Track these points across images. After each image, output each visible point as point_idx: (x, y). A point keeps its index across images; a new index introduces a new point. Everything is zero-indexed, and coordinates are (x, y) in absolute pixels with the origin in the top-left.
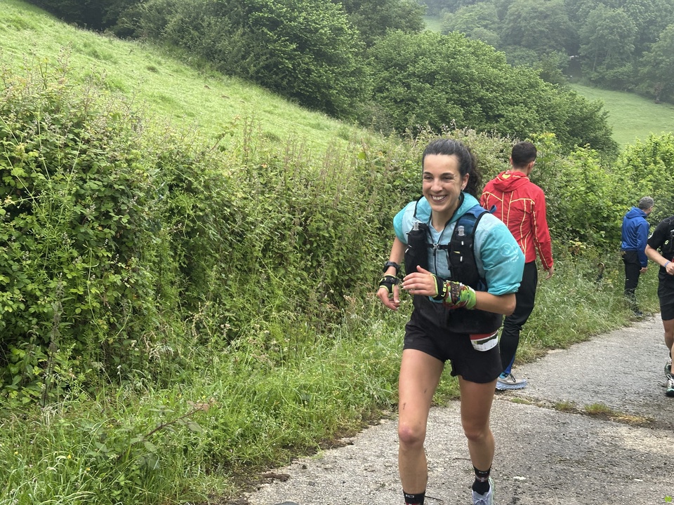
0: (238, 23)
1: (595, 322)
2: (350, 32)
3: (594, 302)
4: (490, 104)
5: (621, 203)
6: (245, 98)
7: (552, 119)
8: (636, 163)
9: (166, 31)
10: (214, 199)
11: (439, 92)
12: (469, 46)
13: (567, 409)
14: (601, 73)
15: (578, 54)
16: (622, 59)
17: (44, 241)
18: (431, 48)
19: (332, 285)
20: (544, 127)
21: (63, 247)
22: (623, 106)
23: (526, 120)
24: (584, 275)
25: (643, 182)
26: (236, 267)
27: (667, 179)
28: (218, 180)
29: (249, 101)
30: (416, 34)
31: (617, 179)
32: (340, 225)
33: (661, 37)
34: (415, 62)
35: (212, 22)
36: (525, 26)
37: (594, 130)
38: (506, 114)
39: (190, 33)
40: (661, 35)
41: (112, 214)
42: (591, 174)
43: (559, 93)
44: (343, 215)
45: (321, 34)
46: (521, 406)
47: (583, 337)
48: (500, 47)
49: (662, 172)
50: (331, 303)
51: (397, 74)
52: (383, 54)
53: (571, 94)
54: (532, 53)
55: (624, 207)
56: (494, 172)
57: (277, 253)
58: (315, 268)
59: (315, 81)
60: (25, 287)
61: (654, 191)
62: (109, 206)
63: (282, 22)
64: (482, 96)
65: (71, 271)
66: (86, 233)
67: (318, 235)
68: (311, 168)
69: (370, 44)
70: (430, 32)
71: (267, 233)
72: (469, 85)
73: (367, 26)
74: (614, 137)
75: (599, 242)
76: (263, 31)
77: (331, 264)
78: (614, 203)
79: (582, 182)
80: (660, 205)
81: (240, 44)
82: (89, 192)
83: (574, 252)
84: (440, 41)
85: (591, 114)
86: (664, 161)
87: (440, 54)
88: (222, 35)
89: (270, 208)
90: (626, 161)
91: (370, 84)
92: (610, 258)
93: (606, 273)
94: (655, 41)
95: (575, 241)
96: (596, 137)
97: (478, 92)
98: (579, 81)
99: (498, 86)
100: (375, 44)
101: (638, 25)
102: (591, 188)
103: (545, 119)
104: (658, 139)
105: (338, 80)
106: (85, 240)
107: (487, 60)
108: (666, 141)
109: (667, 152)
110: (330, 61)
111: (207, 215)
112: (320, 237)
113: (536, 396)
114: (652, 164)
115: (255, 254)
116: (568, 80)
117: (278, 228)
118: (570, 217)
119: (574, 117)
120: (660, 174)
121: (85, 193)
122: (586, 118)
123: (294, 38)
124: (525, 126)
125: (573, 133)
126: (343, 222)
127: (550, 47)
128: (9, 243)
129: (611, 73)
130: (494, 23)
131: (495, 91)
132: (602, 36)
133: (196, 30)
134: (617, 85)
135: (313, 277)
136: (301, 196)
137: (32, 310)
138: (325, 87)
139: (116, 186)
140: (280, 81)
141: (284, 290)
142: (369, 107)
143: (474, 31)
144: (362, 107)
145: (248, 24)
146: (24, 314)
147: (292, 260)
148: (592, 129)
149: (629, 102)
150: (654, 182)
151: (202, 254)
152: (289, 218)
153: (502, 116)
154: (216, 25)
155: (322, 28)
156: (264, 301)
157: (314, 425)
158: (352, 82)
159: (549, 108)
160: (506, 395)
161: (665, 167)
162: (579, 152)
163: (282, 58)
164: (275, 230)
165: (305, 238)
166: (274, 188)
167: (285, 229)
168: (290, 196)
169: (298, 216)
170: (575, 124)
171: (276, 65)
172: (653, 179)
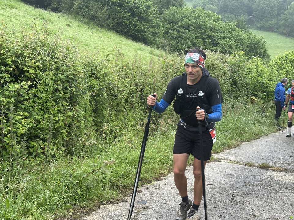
0: (105, 5)
1: (262, 131)
2: (153, 8)
3: (261, 122)
4: (214, 38)
5: (272, 81)
6: (109, 38)
7: (241, 45)
8: (278, 64)
9: (74, 8)
11: (192, 34)
12: (205, 13)
13: (251, 165)
14: (263, 24)
15: (252, 16)
16: (272, 18)
17: (42, 99)
18: (188, 14)
20: (238, 48)
21: (50, 101)
22: (272, 38)
23: (230, 45)
24: (257, 112)
25: (282, 72)
26: (115, 109)
27: (291, 70)
29: (110, 39)
30: (182, 8)
31: (270, 71)
32: (155, 91)
33: (288, 8)
34: (182, 20)
35: (93, 4)
36: (229, 4)
37: (260, 49)
38: (221, 42)
39: (84, 9)
40: (289, 7)
41: (68, 88)
42: (259, 69)
43: (244, 33)
44: (157, 87)
45: (141, 9)
46: (232, 164)
47: (257, 137)
48: (218, 13)
49: (289, 67)
51: (174, 26)
52: (168, 17)
53: (249, 34)
54: (232, 15)
55: (274, 83)
56: (219, 68)
57: (130, 103)
58: (145, 109)
60: (35, 117)
61: (286, 76)
62: (67, 85)
63: (124, 4)
64: (211, 35)
65: (53, 111)
66: (58, 96)
69: (162, 13)
70: (188, 7)
71: (127, 95)
72: (205, 30)
73: (160, 5)
74: (269, 52)
75: (263, 97)
76: (116, 8)
78: (269, 81)
79: (256, 72)
81: (106, 14)
82: (59, 79)
83: (253, 102)
84: (192, 11)
85: (258, 42)
86: (290, 62)
87: (193, 17)
88: (98, 10)
89: (128, 85)
90: (274, 63)
91: (162, 30)
92: (268, 104)
93: (266, 111)
94: (286, 10)
95: (253, 97)
96: (260, 52)
97: (209, 33)
98: (253, 27)
99: (218, 31)
100: (164, 13)
101: (279, 3)
102: (259, 75)
103: (238, 45)
104: (288, 53)
105: (149, 29)
106: (58, 98)
107: (213, 19)
108: (291, 54)
109: (292, 58)
110: (145, 21)
111: (103, 88)
113: (238, 160)
114: (285, 64)
115: (122, 104)
116: (248, 27)
118: (251, 87)
119: (251, 44)
120: (289, 68)
121: (57, 79)
122: (256, 44)
123: (129, 11)
124: (230, 48)
125: (250, 51)
126: (157, 90)
127: (240, 13)
128: (29, 100)
129: (267, 24)
130: (215, 3)
131: (217, 33)
132: (263, 8)
133: (87, 8)
134: (269, 29)
135: (145, 113)
136: (139, 79)
137: (38, 126)
138: (143, 32)
139: (70, 77)
140: (123, 30)
141: (134, 118)
143: (207, 6)
144: (159, 40)
145: (109, 5)
146: (35, 128)
147: (137, 106)
148: (259, 49)
149: (275, 37)
150: (286, 72)
151: (101, 104)
152: (135, 89)
153: (220, 44)
154: (95, 6)
155: (141, 6)
157: (150, 172)
158: (155, 30)
159: (240, 40)
160: (226, 160)
161: (291, 65)
162: (254, 60)
163: (124, 19)
164: (130, 94)
165: (142, 97)
166: (129, 76)
167: (134, 93)
168: (135, 79)
169: (139, 88)
170: (251, 47)
171: (121, 23)
172: (286, 70)
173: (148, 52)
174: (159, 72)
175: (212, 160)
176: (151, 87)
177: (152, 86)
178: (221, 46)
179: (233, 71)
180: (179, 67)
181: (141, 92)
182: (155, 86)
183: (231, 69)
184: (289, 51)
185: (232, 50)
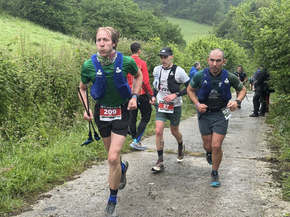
4: (133, 26)
5: (188, 65)
6: (23, 27)
7: (159, 32)
8: (193, 49)
10: (8, 74)
11: (111, 22)
12: (123, 1)
14: (177, 12)
15: (168, 4)
16: (185, 6)
18: (106, 2)
19: (67, 109)
22: (187, 25)
23: (148, 32)
25: (196, 56)
27: (205, 55)
28: (9, 65)
31: (186, 56)
32: (69, 82)
34: (100, 9)
38: (140, 30)
42: (175, 54)
43: (161, 21)
44: (71, 78)
46: (151, 153)
48: (135, 2)
50: (68, 117)
51: (92, 14)
52: (85, 6)
53: (166, 21)
55: (189, 67)
58: (59, 102)
59: (55, 18)
61: (201, 60)
64: (130, 23)
67: (60, 87)
68: (54, 57)
69: (79, 1)
71: (36, 87)
72: (124, 18)
74: (184, 39)
77: (67, 100)
78: (185, 66)
80: (203, 65)
85: (175, 29)
86: (204, 47)
87: (110, 5)
90: (189, 48)
91: (80, 19)
98: (169, 15)
99: (136, 19)
102: (175, 60)
103: (156, 32)
104: (201, 38)
105: (66, 17)
107: (130, 7)
108: (204, 39)
109: (205, 43)
110: (61, 9)
111: (5, 81)
112: (61, 88)
114: (199, 49)
115: (30, 97)
116: (164, 15)
117: (41, 85)
119: (168, 31)
120: (202, 53)
122: (172, 31)
126: (71, 80)
127: (156, 1)
129: (181, 12)
134: (184, 16)
135: (59, 106)
136: (50, 70)
138: (60, 21)
140: (39, 18)
141: (45, 113)
142: (81, 29)
144: (77, 29)
147: (48, 99)
148: (175, 35)
149: (190, 24)
151: (4, 99)
152: (45, 80)
153: (138, 31)
156: (36, 118)
158: (72, 18)
159: (158, 27)
161: (204, 50)
162: (170, 45)
163: (39, 8)
170: (168, 34)
171: (36, 11)
172: (200, 55)
177: (65, 76)
178: (140, 33)
179: (150, 58)
183: (148, 55)
184: (202, 36)
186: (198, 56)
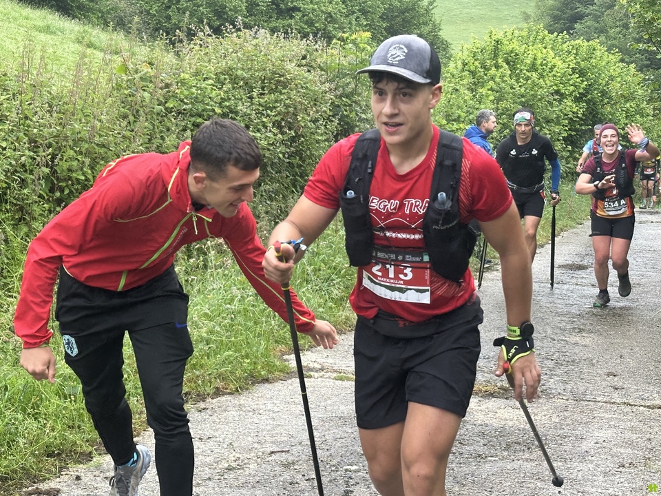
5: (458, 120)
7: (364, 12)
8: (472, 68)
20: (354, 22)
25: (483, 91)
27: (512, 88)
38: (302, 6)
49: (505, 79)
55: (462, 126)
56: (296, 85)
61: (498, 104)
67: (70, 178)
78: (449, 121)
80: (505, 121)
86: (508, 63)
90: (460, 66)
103: (354, 13)
104: (499, 35)
108: (510, 37)
109: (512, 52)
114: (493, 69)
120: (503, 82)
122: (407, 10)
124: (329, 22)
150: (497, 92)
153: (298, 9)
160: (327, 372)
161: (509, 72)
164: (13, 173)
165: (52, 182)
166: (6, 116)
167: (26, 171)
168: (29, 126)
169: (44, 154)
170: (393, 18)
172: (495, 87)
173: (73, 36)
174: (109, 100)
175: (285, 375)
176: (83, 150)
177: (86, 146)
178: (303, 16)
179: (339, 93)
180: (171, 85)
181: (51, 168)
182: (97, 145)
183: (333, 86)
184: (502, 29)
185: (335, 28)
186: (488, 90)
